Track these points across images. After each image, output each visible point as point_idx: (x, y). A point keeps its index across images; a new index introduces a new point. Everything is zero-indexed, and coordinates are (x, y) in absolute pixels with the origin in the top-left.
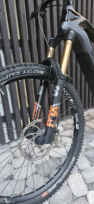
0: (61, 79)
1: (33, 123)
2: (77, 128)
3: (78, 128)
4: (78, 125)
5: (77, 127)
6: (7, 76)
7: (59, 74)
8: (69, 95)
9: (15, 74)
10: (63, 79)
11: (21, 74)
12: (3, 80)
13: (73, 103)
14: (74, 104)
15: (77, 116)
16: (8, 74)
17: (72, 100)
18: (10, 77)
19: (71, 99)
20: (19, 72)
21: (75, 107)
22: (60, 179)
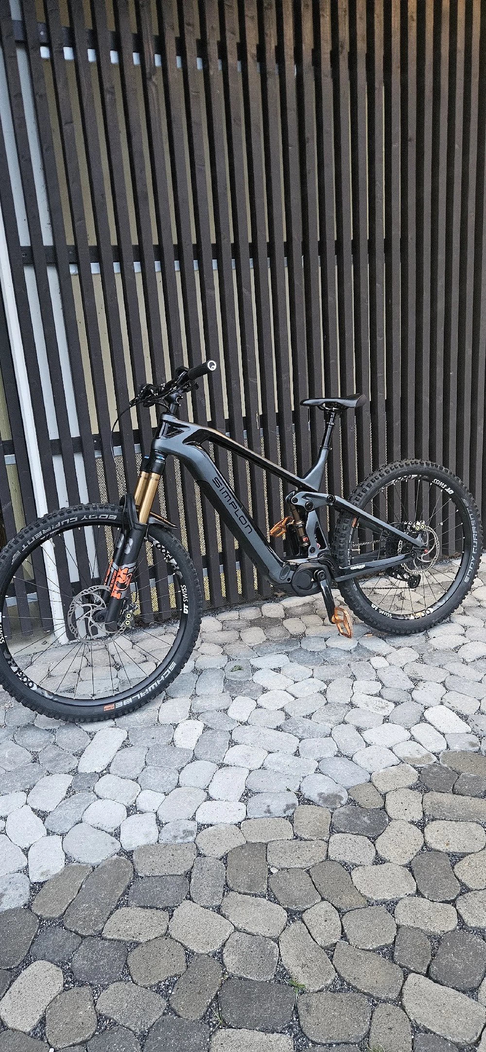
0: (136, 529)
1: (91, 589)
2: (184, 612)
3: (187, 613)
4: (187, 607)
5: (185, 609)
6: (59, 523)
7: (133, 522)
8: (168, 552)
9: (70, 521)
10: (139, 529)
11: (79, 520)
12: (53, 528)
13: (176, 566)
14: (178, 568)
15: (185, 590)
16: (60, 521)
17: (173, 561)
18: (62, 524)
19: (172, 558)
20: (76, 519)
21: (180, 574)
22: (141, 694)
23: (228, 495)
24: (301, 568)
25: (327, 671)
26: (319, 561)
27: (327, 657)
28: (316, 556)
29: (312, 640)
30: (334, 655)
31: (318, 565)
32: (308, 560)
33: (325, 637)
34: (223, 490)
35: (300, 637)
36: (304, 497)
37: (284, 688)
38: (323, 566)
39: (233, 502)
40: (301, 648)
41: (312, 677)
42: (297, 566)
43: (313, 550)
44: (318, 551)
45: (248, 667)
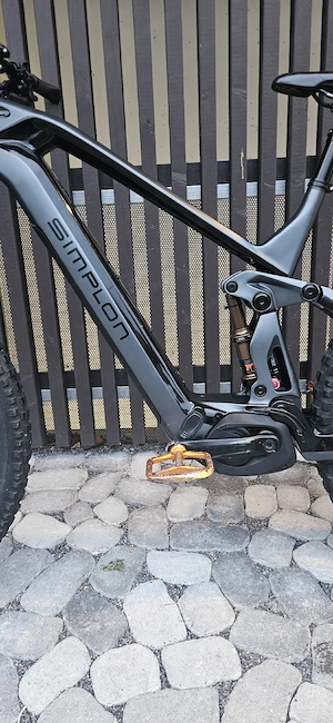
23: (81, 258)
24: (226, 422)
25: (260, 629)
26: (270, 415)
27: (278, 590)
28: (267, 402)
29: (273, 539)
30: (296, 587)
31: (268, 422)
32: (247, 408)
33: (299, 537)
34: (70, 248)
35: (258, 526)
36: (255, 281)
37: (157, 646)
38: (278, 425)
39: (90, 273)
40: (244, 554)
41: (225, 634)
42: (220, 416)
43: (261, 391)
44: (272, 393)
45: (134, 568)
